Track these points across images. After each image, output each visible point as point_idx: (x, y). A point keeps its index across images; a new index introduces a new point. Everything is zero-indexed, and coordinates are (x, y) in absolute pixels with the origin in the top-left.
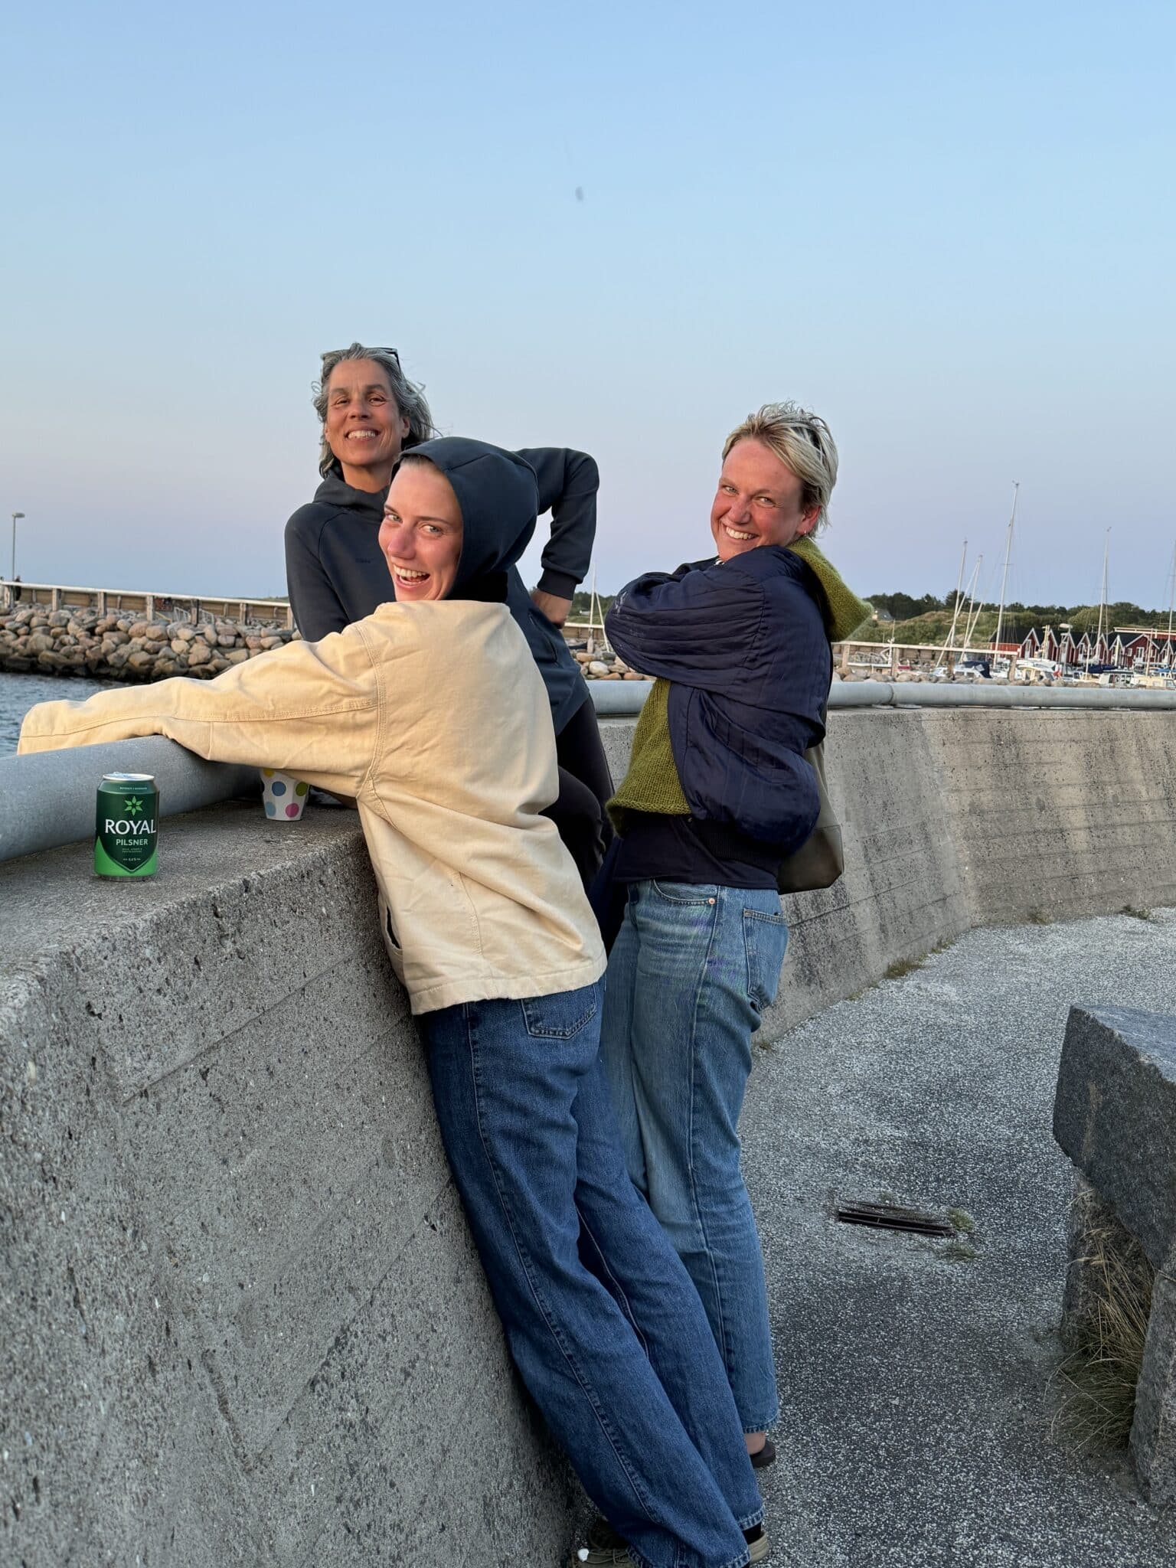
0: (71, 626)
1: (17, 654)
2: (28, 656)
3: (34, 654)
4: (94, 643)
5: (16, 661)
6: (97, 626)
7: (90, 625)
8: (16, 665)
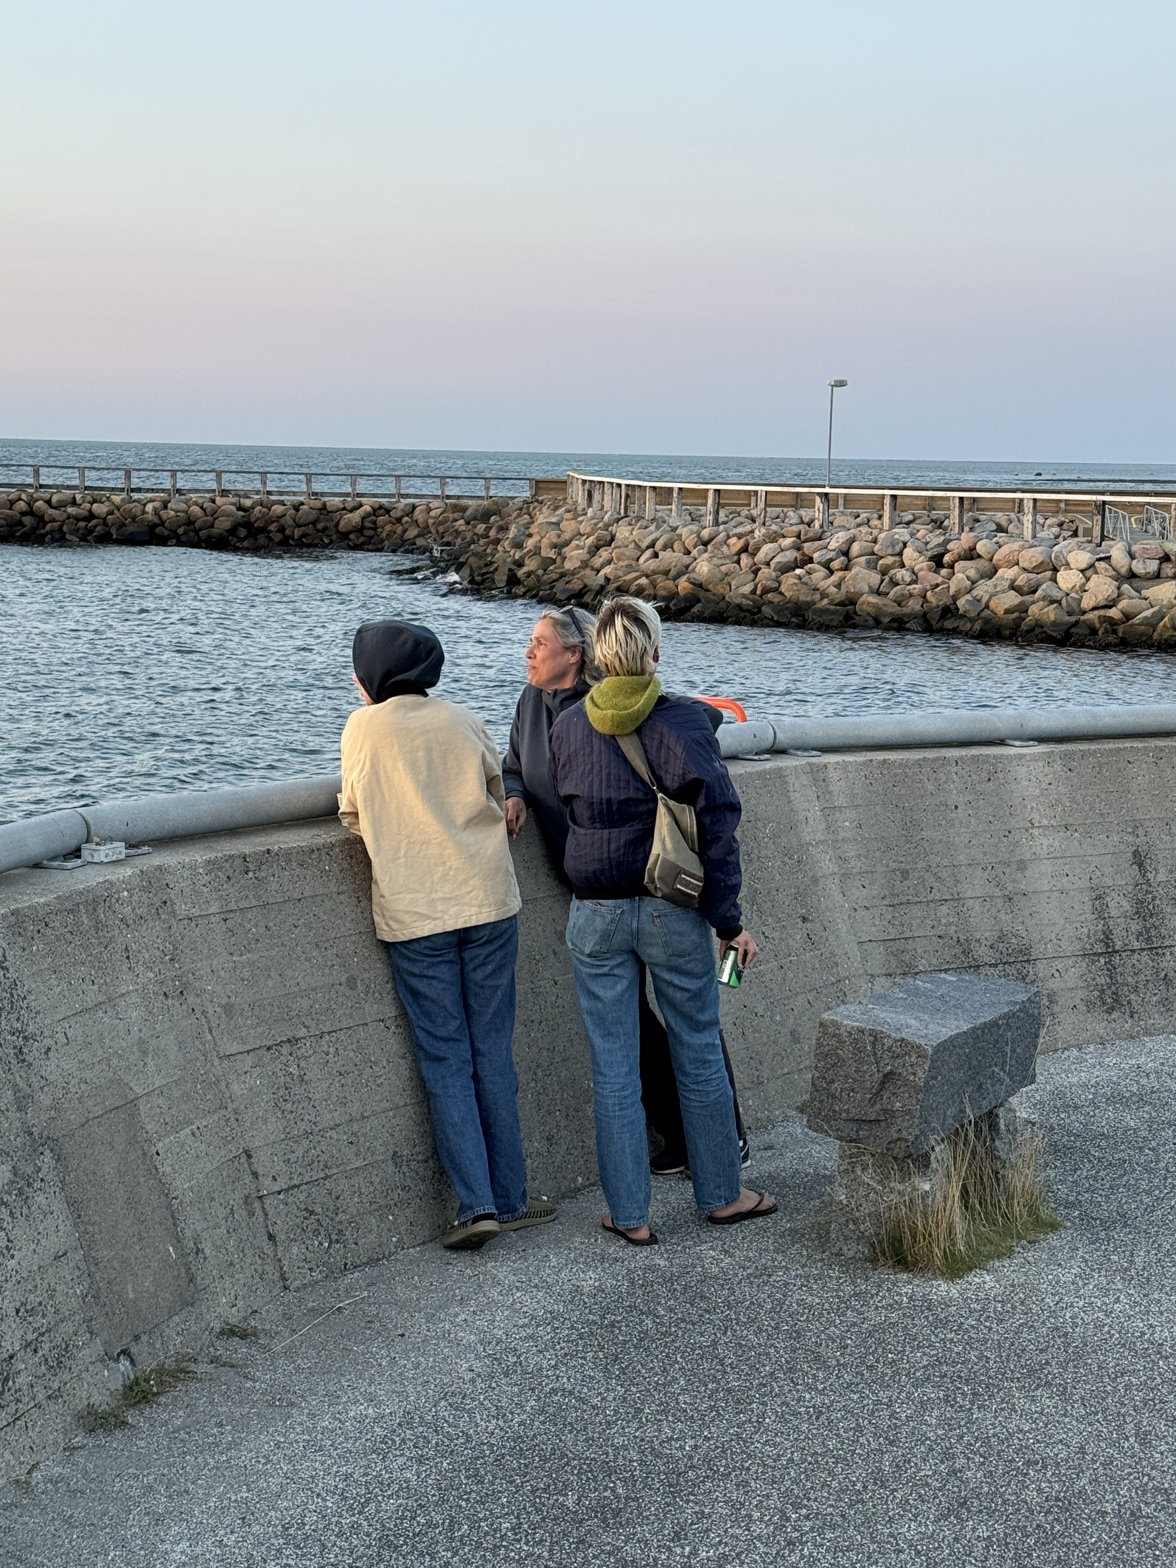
0: (908, 553)
1: (825, 601)
2: (841, 604)
3: (851, 601)
4: (940, 580)
5: (825, 611)
6: (947, 551)
7: (935, 552)
8: (826, 618)
